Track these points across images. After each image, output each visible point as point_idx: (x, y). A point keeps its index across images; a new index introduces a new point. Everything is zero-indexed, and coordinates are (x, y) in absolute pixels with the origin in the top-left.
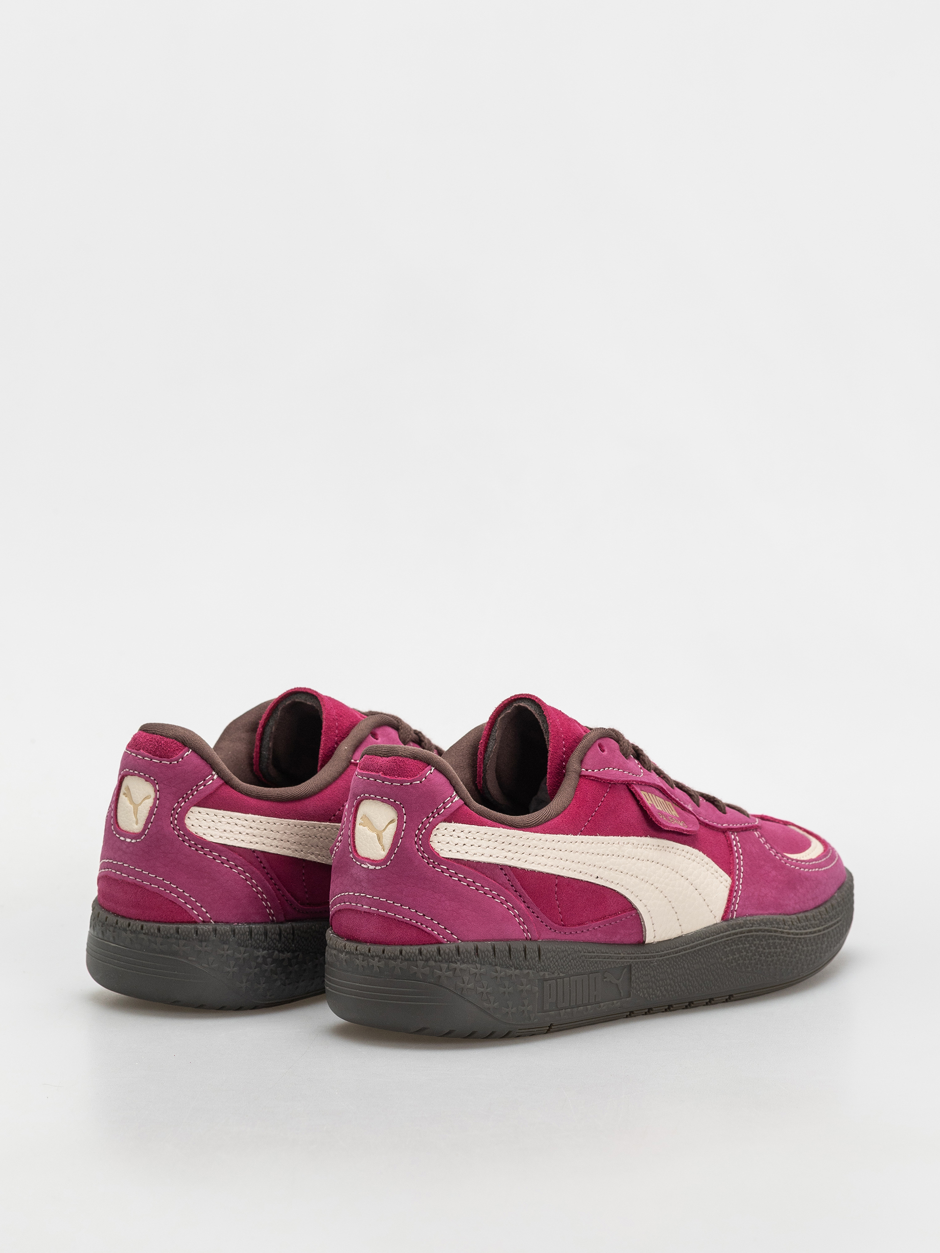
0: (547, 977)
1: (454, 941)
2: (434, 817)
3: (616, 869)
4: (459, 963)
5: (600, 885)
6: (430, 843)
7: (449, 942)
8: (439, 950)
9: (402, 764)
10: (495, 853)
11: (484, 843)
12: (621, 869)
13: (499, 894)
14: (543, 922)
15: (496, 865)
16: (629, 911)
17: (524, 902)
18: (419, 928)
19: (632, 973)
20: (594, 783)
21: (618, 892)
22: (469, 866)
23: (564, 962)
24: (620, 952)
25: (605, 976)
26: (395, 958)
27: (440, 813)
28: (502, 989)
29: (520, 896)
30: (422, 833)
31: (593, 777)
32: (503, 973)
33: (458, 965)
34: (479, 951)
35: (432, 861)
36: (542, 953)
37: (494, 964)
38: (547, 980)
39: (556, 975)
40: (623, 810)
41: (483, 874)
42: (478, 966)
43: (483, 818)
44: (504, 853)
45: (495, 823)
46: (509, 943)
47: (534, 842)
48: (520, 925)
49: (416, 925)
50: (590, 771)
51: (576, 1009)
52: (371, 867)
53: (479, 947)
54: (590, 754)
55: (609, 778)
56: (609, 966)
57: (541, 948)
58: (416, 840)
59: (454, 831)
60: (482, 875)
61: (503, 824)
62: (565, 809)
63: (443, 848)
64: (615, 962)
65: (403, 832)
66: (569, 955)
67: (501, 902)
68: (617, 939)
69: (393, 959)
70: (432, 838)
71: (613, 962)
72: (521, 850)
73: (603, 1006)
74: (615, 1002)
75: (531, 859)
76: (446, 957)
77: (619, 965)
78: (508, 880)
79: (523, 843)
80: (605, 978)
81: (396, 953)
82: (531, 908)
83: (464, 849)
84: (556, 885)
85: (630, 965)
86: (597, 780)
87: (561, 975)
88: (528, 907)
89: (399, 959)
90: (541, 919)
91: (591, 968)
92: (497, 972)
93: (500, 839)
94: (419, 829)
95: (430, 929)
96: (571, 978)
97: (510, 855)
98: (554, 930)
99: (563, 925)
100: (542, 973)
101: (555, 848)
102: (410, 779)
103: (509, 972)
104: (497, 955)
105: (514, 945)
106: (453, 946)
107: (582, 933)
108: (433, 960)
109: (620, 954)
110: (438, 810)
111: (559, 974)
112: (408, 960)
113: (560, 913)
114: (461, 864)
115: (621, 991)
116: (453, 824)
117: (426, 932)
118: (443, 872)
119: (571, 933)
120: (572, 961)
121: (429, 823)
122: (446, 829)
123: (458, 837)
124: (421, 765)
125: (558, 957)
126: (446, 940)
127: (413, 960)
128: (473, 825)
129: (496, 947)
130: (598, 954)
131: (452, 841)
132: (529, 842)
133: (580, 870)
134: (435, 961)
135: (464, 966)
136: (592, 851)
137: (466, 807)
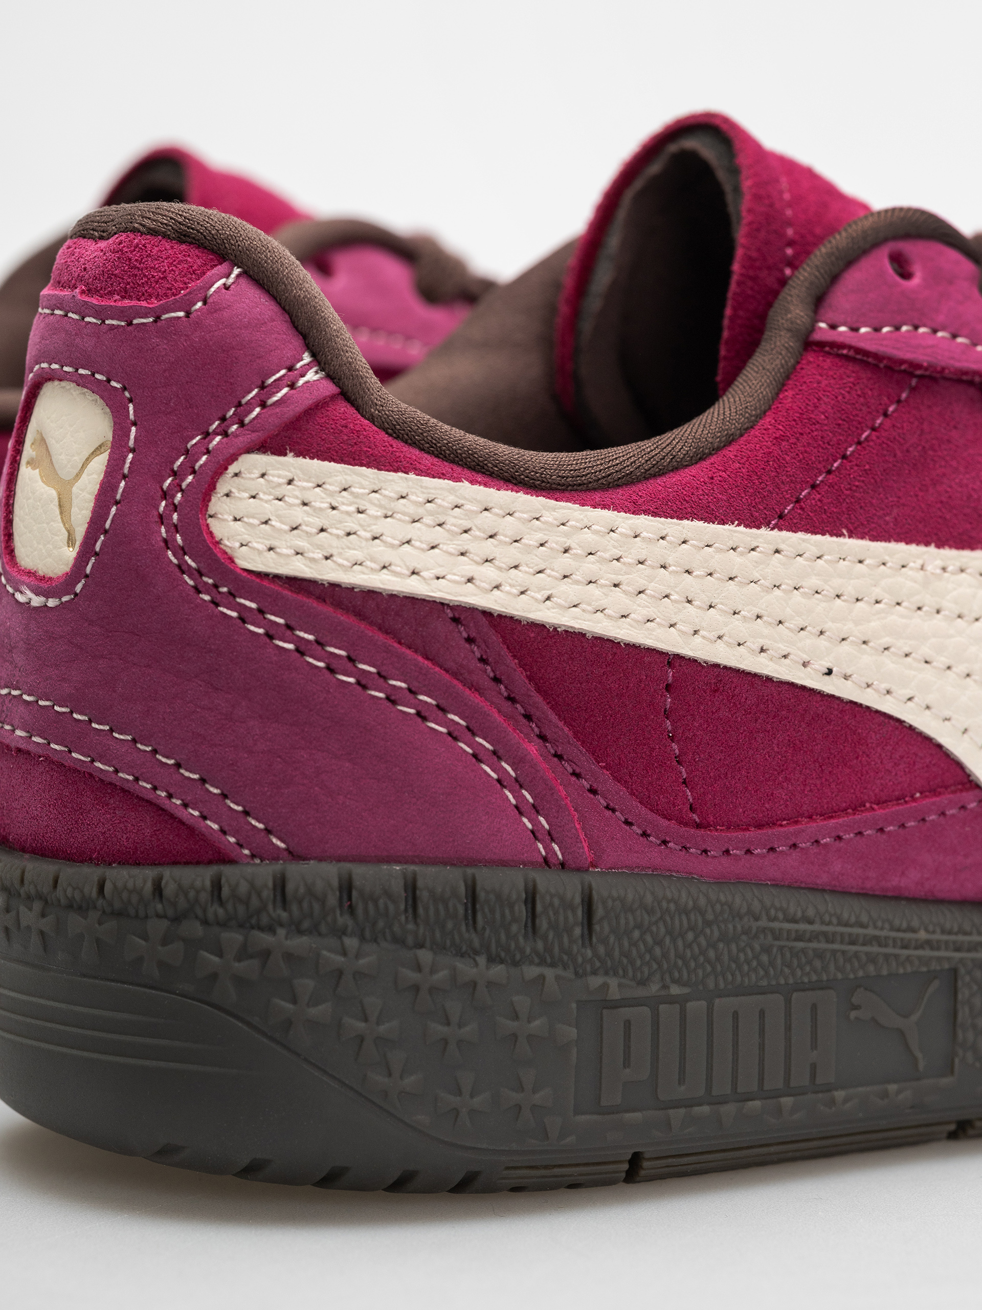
0: (614, 993)
1: (274, 855)
2: (225, 434)
3: (907, 649)
4: (281, 932)
5: (839, 698)
6: (210, 520)
7: (257, 861)
8: (217, 885)
9: (135, 256)
10: (431, 562)
11: (393, 529)
12: (926, 650)
13: (443, 703)
14: (614, 810)
15: (438, 607)
16: (954, 792)
17: (542, 737)
18: (163, 810)
19: (960, 997)
20: (851, 366)
21: (911, 728)
22: (338, 604)
23: (690, 946)
24: (915, 923)
25: (855, 1000)
26: (81, 907)
27: (247, 420)
28: (438, 1029)
29: (528, 717)
30: (184, 485)
31: (850, 347)
32: (442, 975)
33: (281, 940)
34: (355, 894)
35: (210, 581)
36: (599, 912)
37: (410, 940)
38: (614, 1005)
39: (654, 988)
40: (954, 463)
41: (387, 633)
42: (351, 943)
43: (406, 448)
44: (467, 567)
45: (447, 467)
46: (470, 871)
47: (587, 535)
48: (521, 813)
49: (150, 796)
50: (842, 329)
51: (730, 1108)
52: (37, 601)
53: (357, 882)
54: (854, 277)
55: (908, 356)
56: (871, 969)
57: (595, 897)
58: (161, 509)
59: (290, 482)
60: (380, 637)
61: (478, 472)
62: (730, 441)
63: (246, 538)
64: (896, 956)
65: (123, 484)
66: (708, 924)
67: (450, 734)
68: (909, 880)
69: (80, 908)
70: (217, 504)
71: (887, 957)
72: (537, 558)
73: (846, 1100)
74: (893, 1088)
75: (568, 591)
76: (241, 909)
77: (909, 969)
78: (482, 660)
79: (540, 537)
80: (856, 1008)
81: (86, 890)
82: (568, 761)
83: (320, 547)
84: (668, 688)
85: (954, 973)
86: (862, 361)
87: (675, 990)
88: (556, 755)
89: (95, 907)
90: (605, 798)
91: (799, 973)
92: (419, 968)
93: (456, 520)
94: (174, 473)
95: (196, 813)
96: (717, 1001)
97: (489, 573)
98: (657, 838)
99: (698, 826)
100: (595, 981)
101: (670, 560)
102: (155, 303)
103: (466, 969)
104: (421, 911)
105: (487, 878)
106: (264, 872)
107: (772, 855)
108: (197, 917)
109: (914, 931)
110: (242, 409)
111: (665, 987)
112: (119, 914)
113: (684, 782)
114: (309, 594)
115: (919, 1055)
116: (290, 459)
117: (181, 822)
118: (244, 621)
119: (727, 852)
120: (721, 945)
121: (208, 452)
122: (263, 475)
123: (305, 504)
124: (195, 258)
125: (663, 930)
126: (246, 852)
127: (137, 916)
128: (362, 465)
129: (420, 884)
130: (825, 928)
131: (278, 516)
132: (566, 535)
133: (761, 642)
134: (205, 922)
135: (300, 943)
136: (814, 582)
137: (343, 407)
